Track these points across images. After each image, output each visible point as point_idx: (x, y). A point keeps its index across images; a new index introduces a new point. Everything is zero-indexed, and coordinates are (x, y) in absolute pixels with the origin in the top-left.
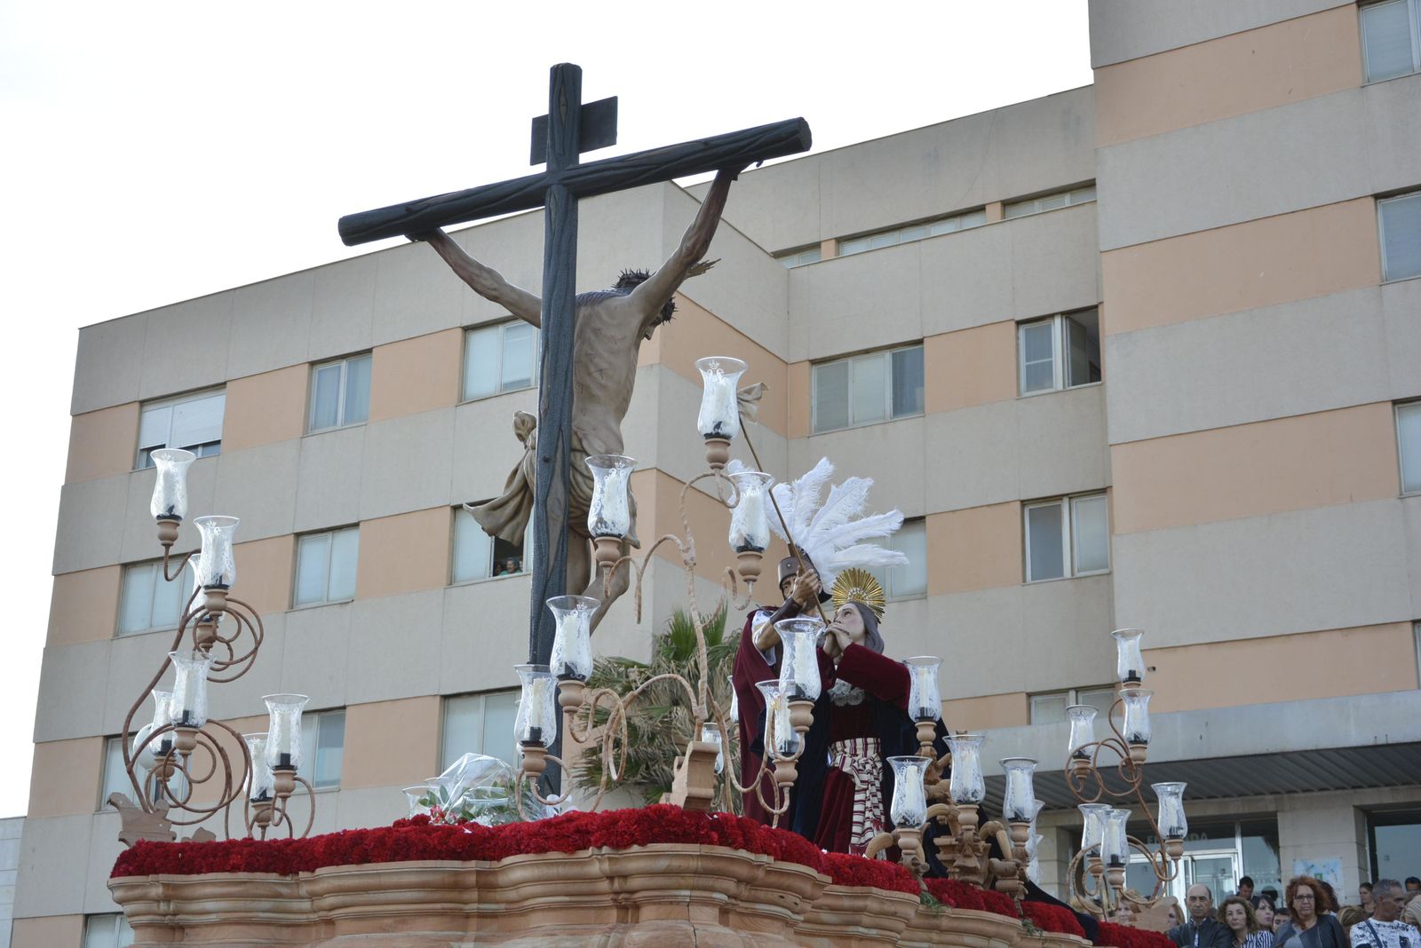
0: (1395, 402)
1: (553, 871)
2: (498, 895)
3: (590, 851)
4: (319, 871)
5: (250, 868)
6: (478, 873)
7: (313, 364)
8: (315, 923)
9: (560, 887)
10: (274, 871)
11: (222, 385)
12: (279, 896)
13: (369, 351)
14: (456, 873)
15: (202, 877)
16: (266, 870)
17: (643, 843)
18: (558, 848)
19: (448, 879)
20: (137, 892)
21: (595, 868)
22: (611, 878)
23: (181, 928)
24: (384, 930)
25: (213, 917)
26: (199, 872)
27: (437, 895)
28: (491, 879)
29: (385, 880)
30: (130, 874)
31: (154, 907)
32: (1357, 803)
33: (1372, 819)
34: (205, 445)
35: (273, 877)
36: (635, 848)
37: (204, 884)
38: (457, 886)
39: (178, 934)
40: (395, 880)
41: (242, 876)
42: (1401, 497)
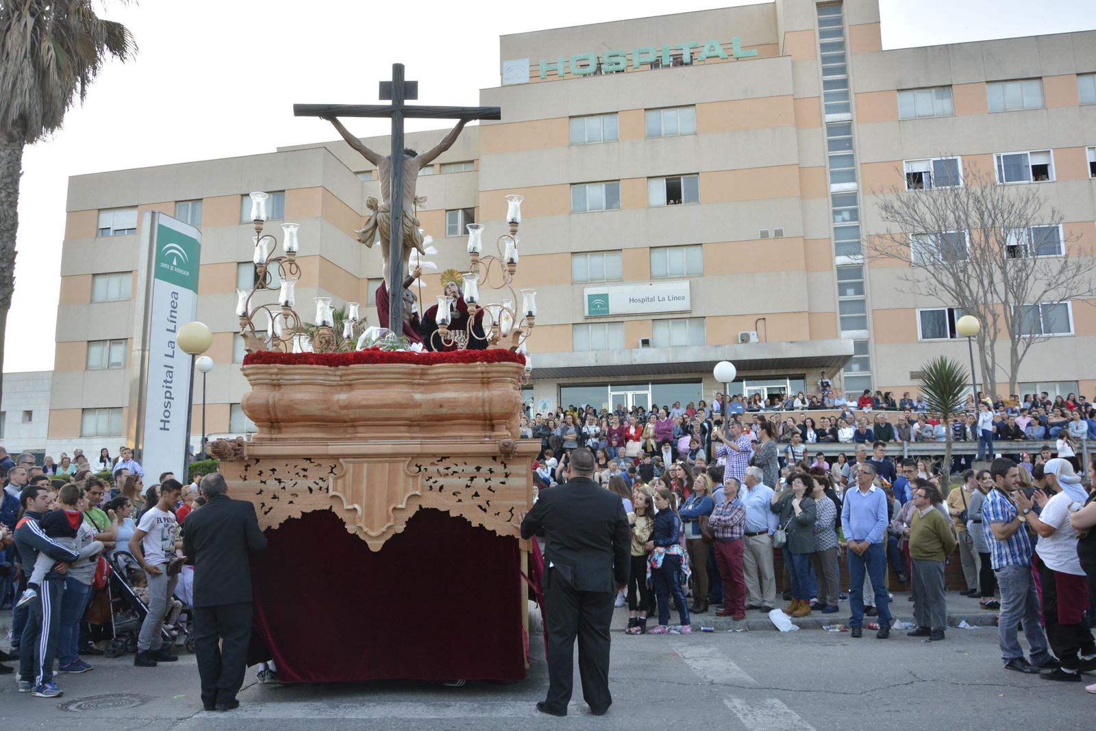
0: (572, 253)
1: (459, 370)
2: (427, 377)
3: (478, 363)
4: (351, 366)
5: (317, 363)
6: (422, 369)
7: (176, 202)
8: (342, 385)
9: (461, 375)
10: (327, 365)
11: (137, 206)
12: (328, 374)
13: (202, 199)
14: (414, 369)
15: (296, 366)
16: (324, 364)
17: (499, 361)
18: (463, 362)
19: (411, 371)
20: (263, 371)
21: (479, 369)
22: (482, 373)
23: (279, 385)
24: (380, 389)
25: (298, 382)
26: (294, 364)
27: (405, 376)
28: (426, 372)
29: (384, 370)
30: (260, 363)
31: (269, 377)
32: (558, 382)
33: (561, 386)
34: (128, 229)
35: (327, 367)
36: (496, 363)
37: (296, 369)
38: (413, 374)
39: (277, 388)
40: (388, 370)
41: (315, 366)
42: (572, 284)
